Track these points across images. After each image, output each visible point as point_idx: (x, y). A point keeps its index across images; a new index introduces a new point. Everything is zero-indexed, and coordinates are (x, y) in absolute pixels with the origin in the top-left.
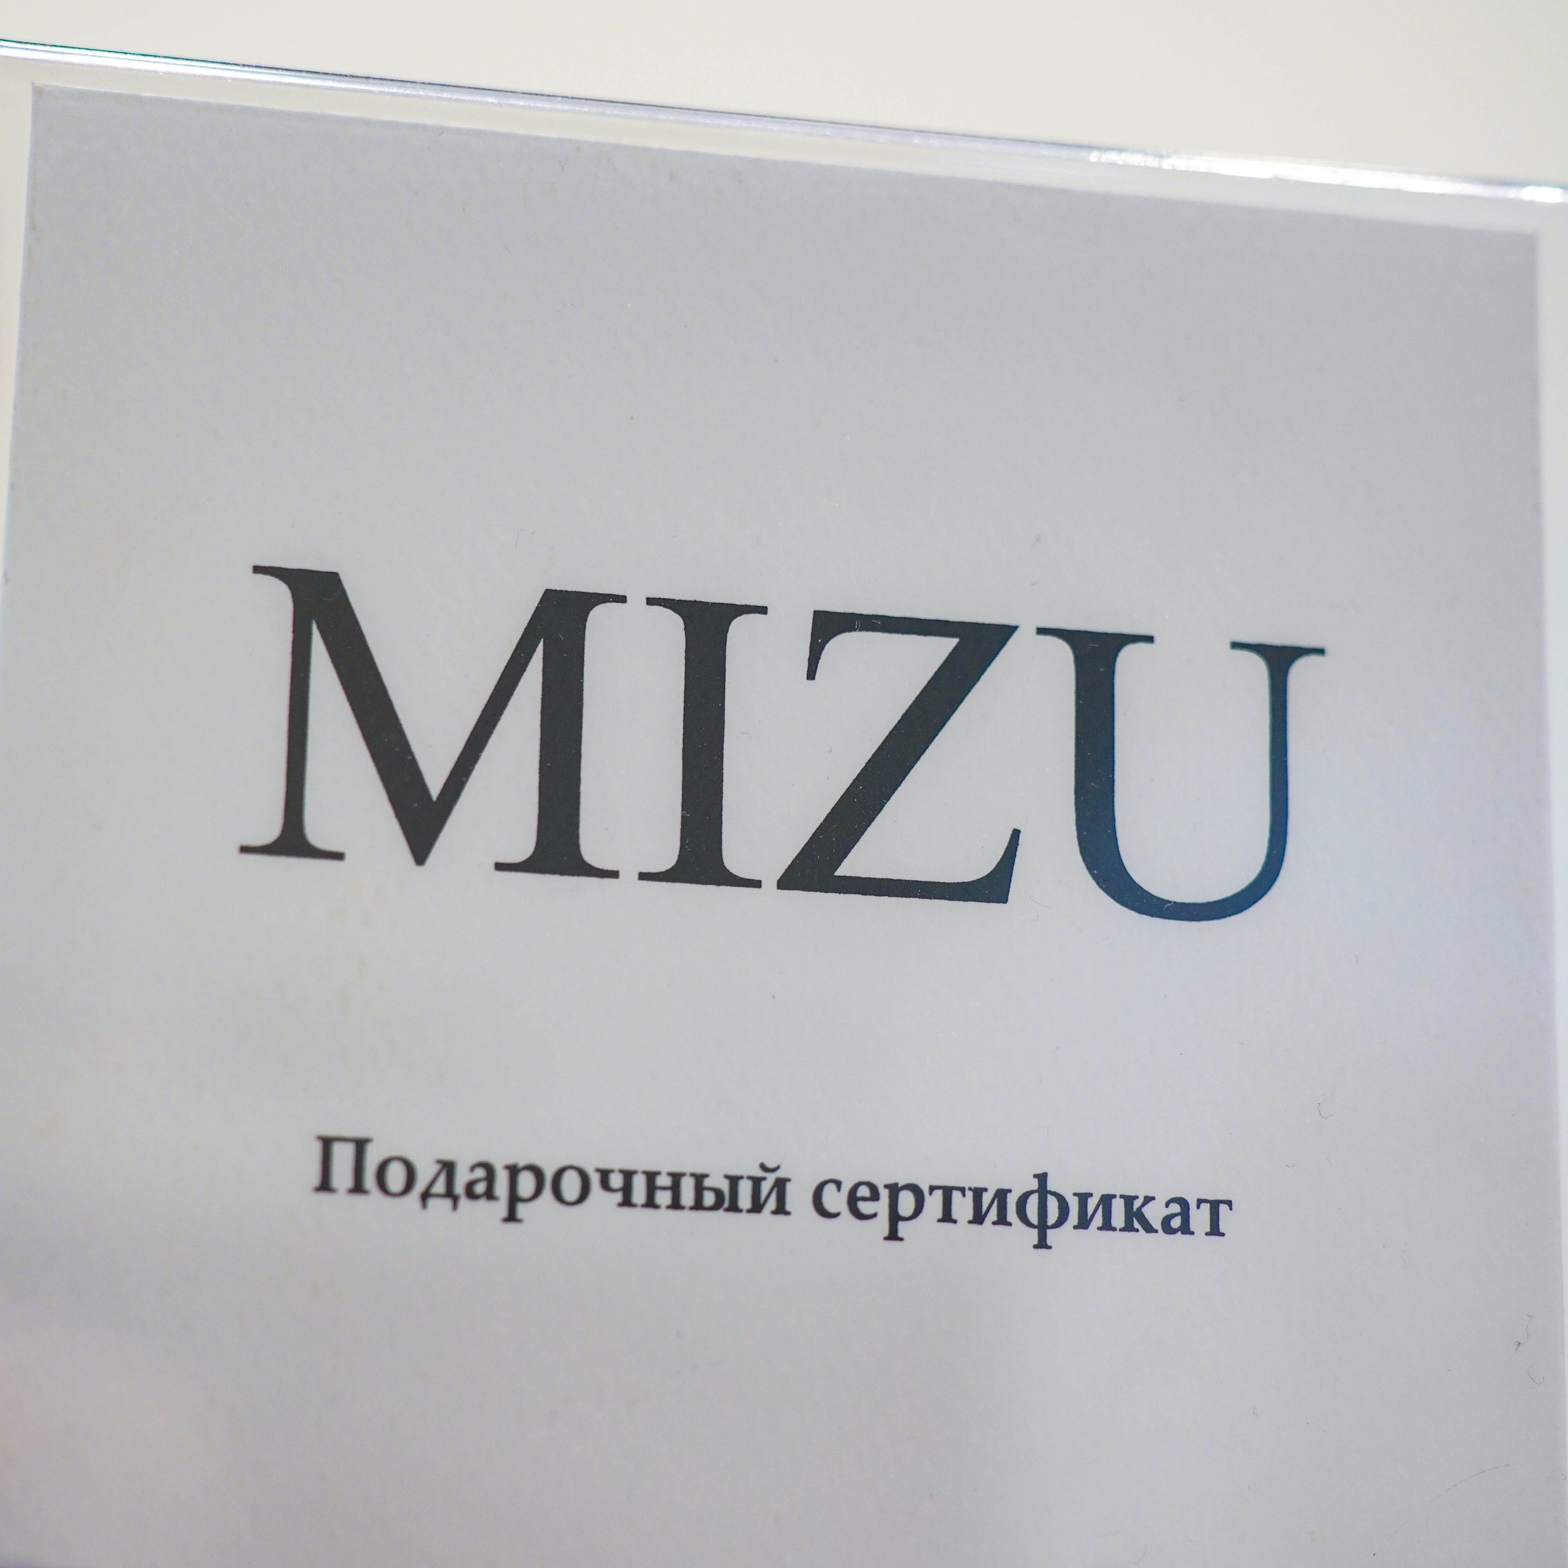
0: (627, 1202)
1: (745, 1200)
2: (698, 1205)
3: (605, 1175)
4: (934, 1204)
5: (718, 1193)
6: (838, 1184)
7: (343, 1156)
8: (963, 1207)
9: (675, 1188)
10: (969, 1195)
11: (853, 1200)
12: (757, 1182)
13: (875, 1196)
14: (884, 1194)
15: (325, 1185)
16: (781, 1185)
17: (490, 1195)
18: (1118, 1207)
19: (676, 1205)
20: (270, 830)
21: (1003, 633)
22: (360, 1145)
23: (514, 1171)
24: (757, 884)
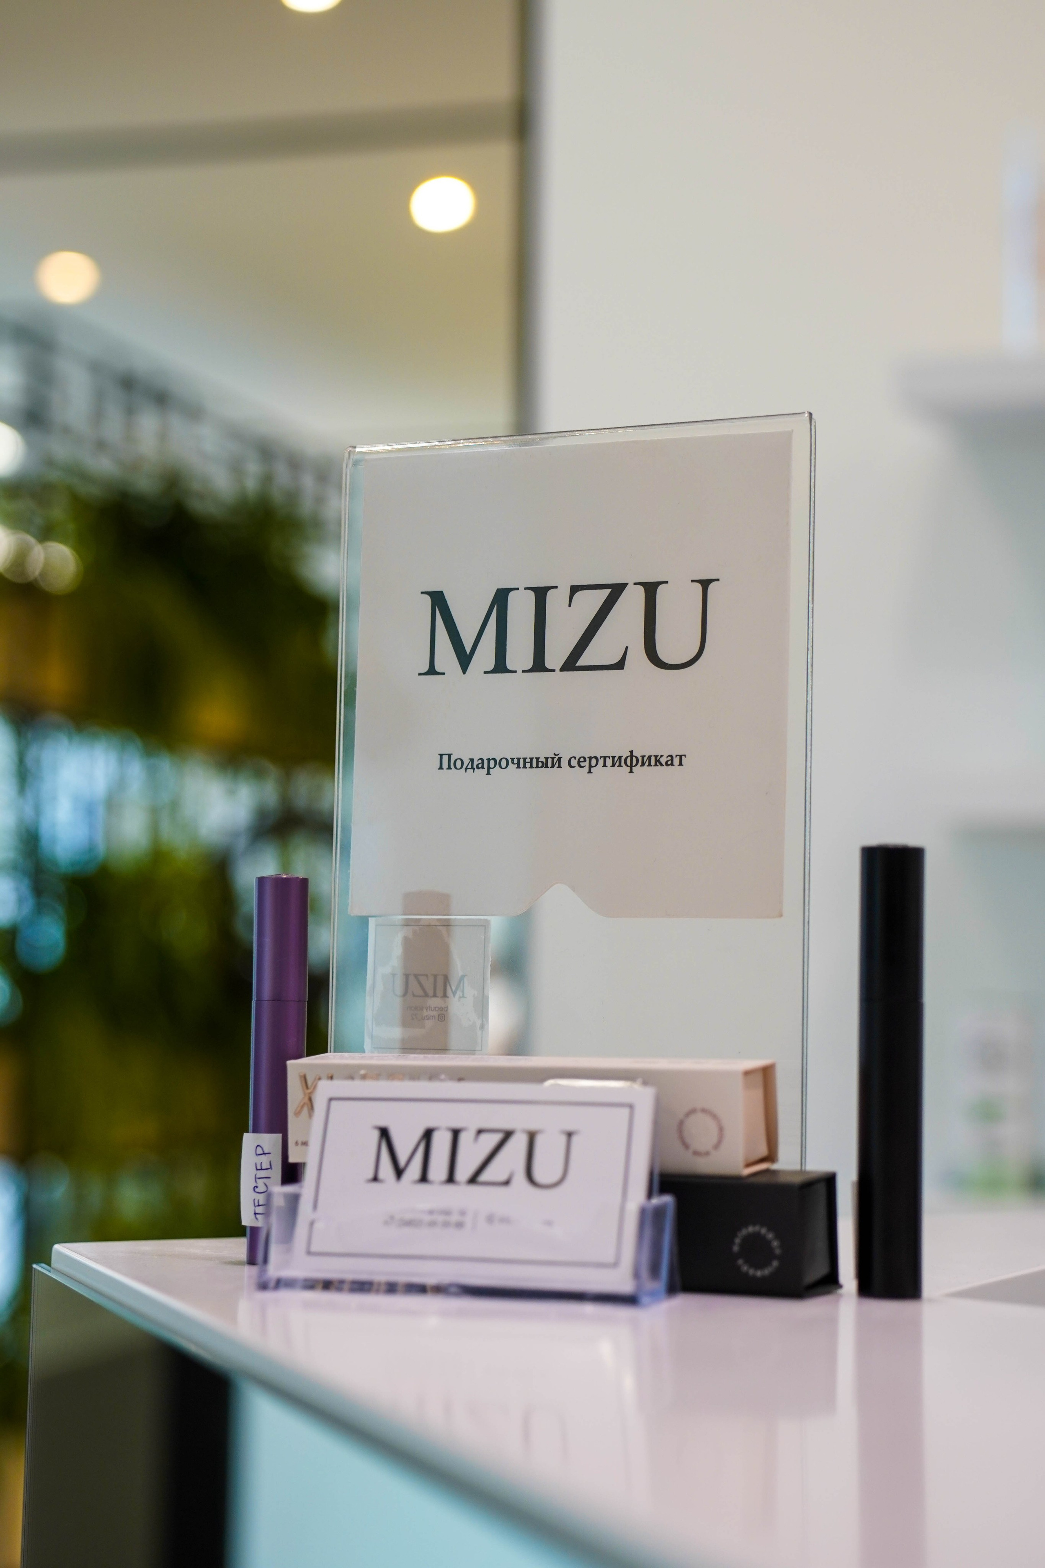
0: (518, 767)
1: (550, 765)
2: (537, 767)
3: (513, 759)
4: (601, 761)
5: (542, 762)
6: (575, 758)
7: (445, 758)
8: (609, 762)
9: (531, 762)
10: (611, 758)
11: (579, 762)
12: (553, 759)
13: (585, 761)
14: (588, 760)
15: (441, 768)
16: (559, 759)
17: (483, 768)
18: (653, 759)
19: (531, 767)
20: (426, 668)
21: (624, 586)
22: (450, 755)
23: (489, 760)
24: (554, 671)
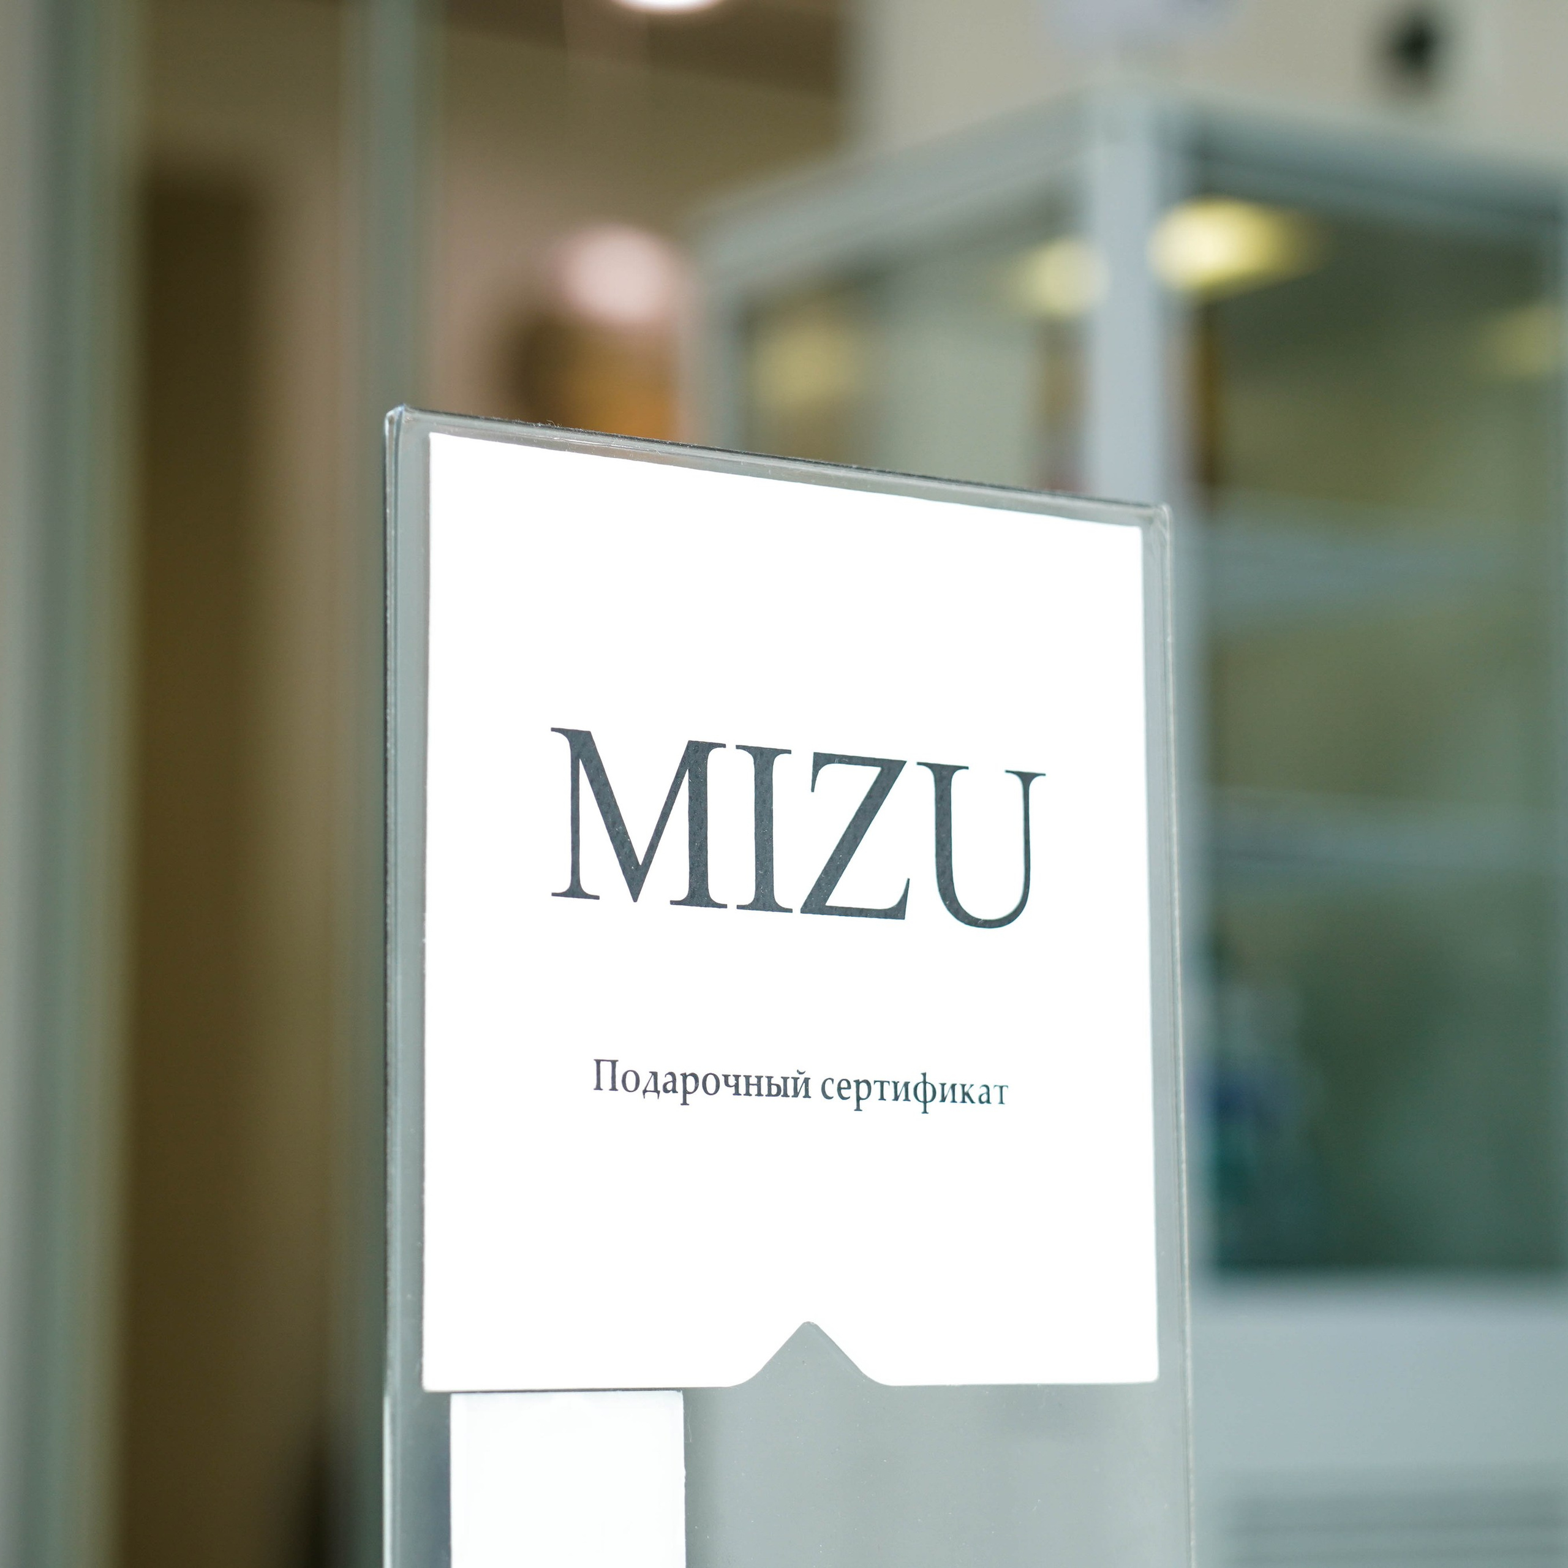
0: (737, 1093)
1: (790, 1092)
2: (769, 1094)
3: (726, 1077)
4: (876, 1088)
5: (778, 1086)
6: (833, 1080)
7: (606, 1068)
8: (889, 1091)
9: (759, 1085)
10: (892, 1085)
11: (839, 1089)
12: (796, 1079)
13: (849, 1087)
14: (853, 1085)
15: (598, 1087)
16: (806, 1081)
17: (674, 1091)
18: (958, 1090)
19: (759, 1094)
20: (565, 885)
21: (899, 765)
22: (614, 1063)
23: (685, 1076)
24: (790, 911)
